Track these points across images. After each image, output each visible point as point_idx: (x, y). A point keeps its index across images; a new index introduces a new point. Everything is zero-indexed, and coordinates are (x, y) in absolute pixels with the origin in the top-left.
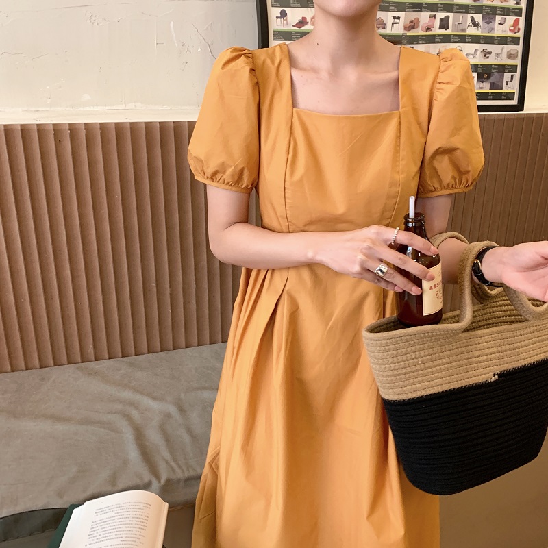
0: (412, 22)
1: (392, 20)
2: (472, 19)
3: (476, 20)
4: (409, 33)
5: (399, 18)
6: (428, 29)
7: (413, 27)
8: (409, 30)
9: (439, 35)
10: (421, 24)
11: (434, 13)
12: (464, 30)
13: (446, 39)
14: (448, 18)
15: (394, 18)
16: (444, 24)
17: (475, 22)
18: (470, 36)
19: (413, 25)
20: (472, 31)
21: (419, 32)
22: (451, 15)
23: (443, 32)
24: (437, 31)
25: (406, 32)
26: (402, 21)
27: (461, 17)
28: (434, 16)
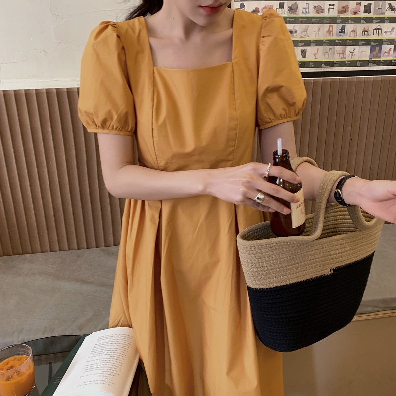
0: (343, 8)
1: (329, 7)
2: (390, 5)
3: (393, 6)
4: (342, 16)
5: (333, 5)
6: (356, 13)
7: (345, 12)
8: (342, 14)
9: (364, 18)
10: (350, 9)
11: (360, 2)
12: (383, 14)
13: (369, 20)
14: (370, 4)
15: (330, 5)
16: (367, 9)
18: (387, 17)
19: (344, 10)
20: (389, 14)
21: (349, 15)
22: (372, 2)
23: (367, 15)
24: (362, 14)
25: (339, 15)
26: (336, 7)
27: (381, 4)
28: (360, 4)
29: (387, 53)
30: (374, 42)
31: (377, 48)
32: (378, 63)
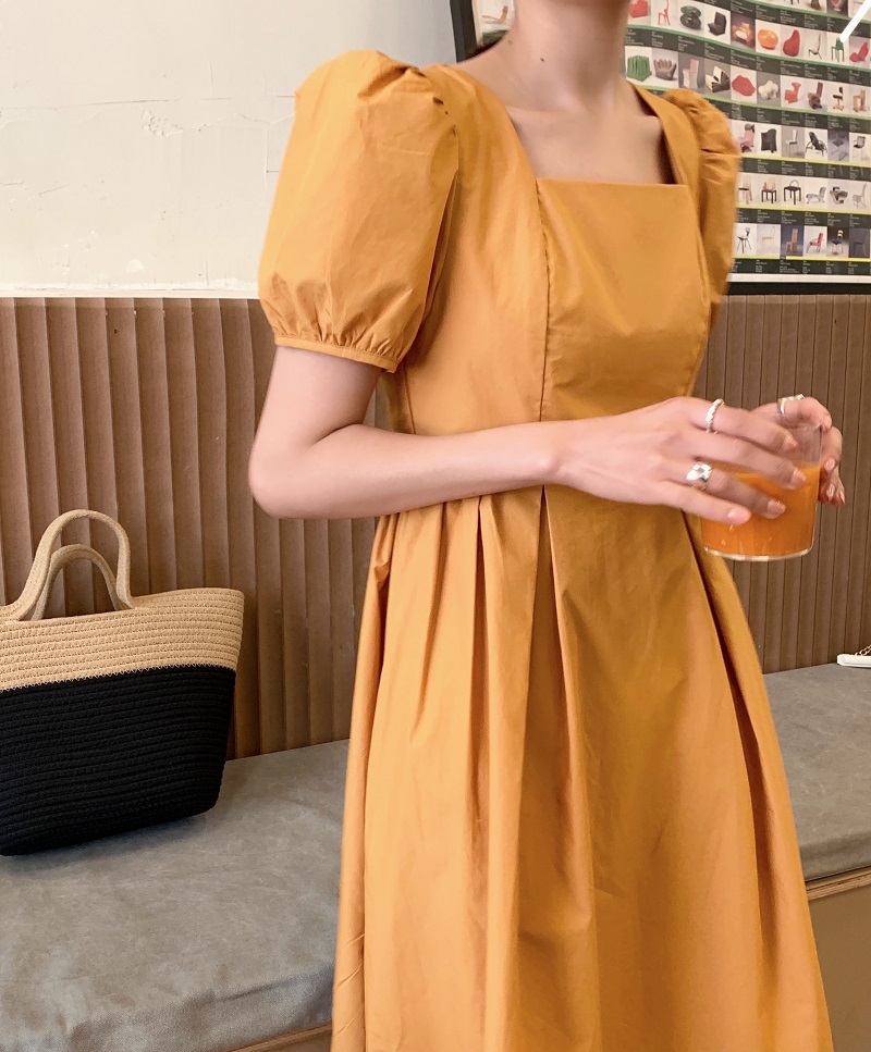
2: (812, 136)
3: (819, 138)
6: (746, 148)
9: (763, 160)
11: (751, 123)
12: (801, 155)
13: (774, 167)
14: (773, 132)
16: (769, 142)
17: (817, 141)
18: (810, 164)
20: (812, 156)
22: (778, 128)
23: (767, 155)
24: (758, 153)
27: (795, 132)
28: (753, 128)
29: (816, 244)
30: (788, 218)
31: (795, 231)
32: (797, 267)
